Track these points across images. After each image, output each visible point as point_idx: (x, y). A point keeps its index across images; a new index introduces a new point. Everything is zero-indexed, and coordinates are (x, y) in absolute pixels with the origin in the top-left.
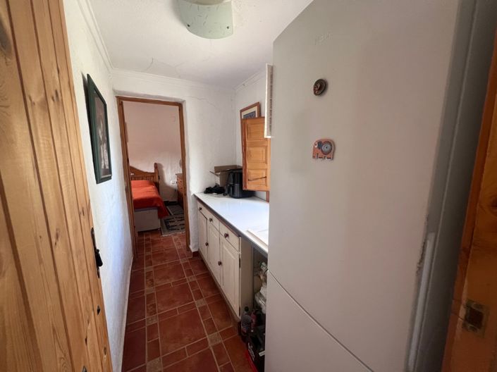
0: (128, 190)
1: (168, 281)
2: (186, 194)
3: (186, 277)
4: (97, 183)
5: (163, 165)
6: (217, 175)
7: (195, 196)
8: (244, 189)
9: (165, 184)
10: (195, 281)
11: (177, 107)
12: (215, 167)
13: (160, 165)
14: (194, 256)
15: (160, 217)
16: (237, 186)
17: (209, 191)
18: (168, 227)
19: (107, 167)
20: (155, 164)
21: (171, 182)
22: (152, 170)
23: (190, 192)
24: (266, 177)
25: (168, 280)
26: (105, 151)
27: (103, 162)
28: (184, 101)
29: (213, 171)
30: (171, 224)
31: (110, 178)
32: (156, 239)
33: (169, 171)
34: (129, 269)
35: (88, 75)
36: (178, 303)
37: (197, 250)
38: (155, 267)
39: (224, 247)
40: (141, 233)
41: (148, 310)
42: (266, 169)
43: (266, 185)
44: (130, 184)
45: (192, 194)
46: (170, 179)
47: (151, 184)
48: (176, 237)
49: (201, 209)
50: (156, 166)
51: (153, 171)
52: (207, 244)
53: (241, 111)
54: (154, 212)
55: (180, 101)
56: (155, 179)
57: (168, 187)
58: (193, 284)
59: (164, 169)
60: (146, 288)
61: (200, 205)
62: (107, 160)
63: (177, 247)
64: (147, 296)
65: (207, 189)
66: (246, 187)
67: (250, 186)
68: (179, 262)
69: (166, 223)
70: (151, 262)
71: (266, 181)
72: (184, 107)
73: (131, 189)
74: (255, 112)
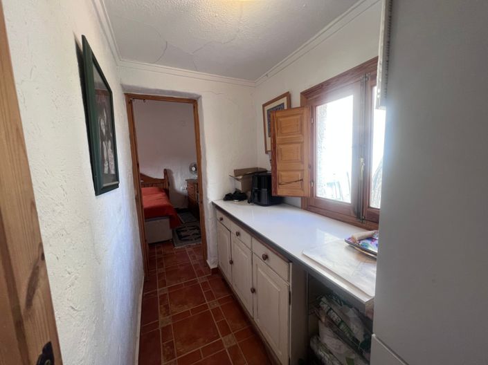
0: (138, 199)
1: (186, 308)
2: (202, 202)
3: (207, 302)
4: (97, 194)
5: (173, 170)
6: (238, 179)
7: (213, 203)
8: (273, 194)
9: (175, 190)
10: (218, 308)
11: (192, 105)
12: (235, 171)
13: (170, 171)
14: (213, 274)
15: (172, 227)
16: (264, 191)
17: (228, 198)
18: (180, 238)
19: (113, 172)
20: (165, 170)
21: (181, 188)
22: (161, 176)
23: (207, 199)
24: (302, 180)
25: (186, 306)
26: (110, 150)
27: (106, 165)
28: (200, 97)
29: (233, 174)
30: (183, 234)
31: (116, 186)
32: (168, 252)
33: (179, 176)
34: (140, 293)
35: (83, 37)
36: (201, 340)
37: (216, 266)
38: (169, 289)
39: (259, 270)
40: (152, 246)
41: (164, 351)
42: (303, 170)
43: (303, 190)
44: (140, 191)
45: (210, 202)
46: (180, 185)
47: (161, 190)
48: (191, 249)
49: (222, 219)
50: (166, 172)
51: (163, 178)
52: (231, 262)
53: (264, 106)
54: (166, 221)
55: (194, 97)
56: (165, 185)
57: (178, 194)
58: (216, 311)
59: (174, 175)
60: (161, 318)
61: (220, 215)
62: (112, 163)
63: (193, 262)
64: (163, 328)
65: (226, 195)
66: (276, 192)
67: (281, 191)
68: (196, 281)
69: (178, 232)
70: (164, 281)
71: (302, 184)
72: (199, 103)
73: (141, 197)
74: (283, 104)
